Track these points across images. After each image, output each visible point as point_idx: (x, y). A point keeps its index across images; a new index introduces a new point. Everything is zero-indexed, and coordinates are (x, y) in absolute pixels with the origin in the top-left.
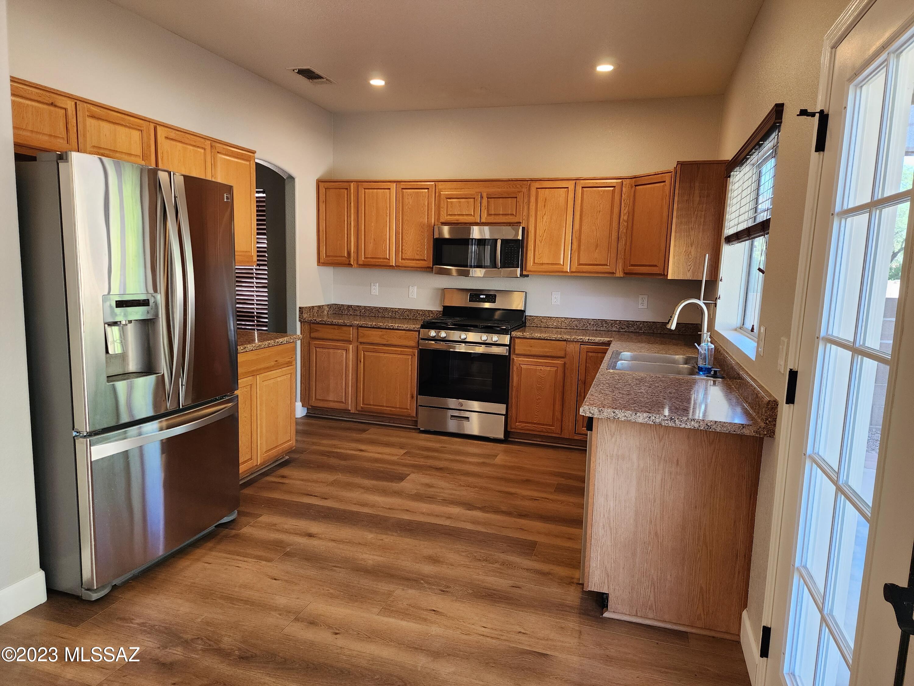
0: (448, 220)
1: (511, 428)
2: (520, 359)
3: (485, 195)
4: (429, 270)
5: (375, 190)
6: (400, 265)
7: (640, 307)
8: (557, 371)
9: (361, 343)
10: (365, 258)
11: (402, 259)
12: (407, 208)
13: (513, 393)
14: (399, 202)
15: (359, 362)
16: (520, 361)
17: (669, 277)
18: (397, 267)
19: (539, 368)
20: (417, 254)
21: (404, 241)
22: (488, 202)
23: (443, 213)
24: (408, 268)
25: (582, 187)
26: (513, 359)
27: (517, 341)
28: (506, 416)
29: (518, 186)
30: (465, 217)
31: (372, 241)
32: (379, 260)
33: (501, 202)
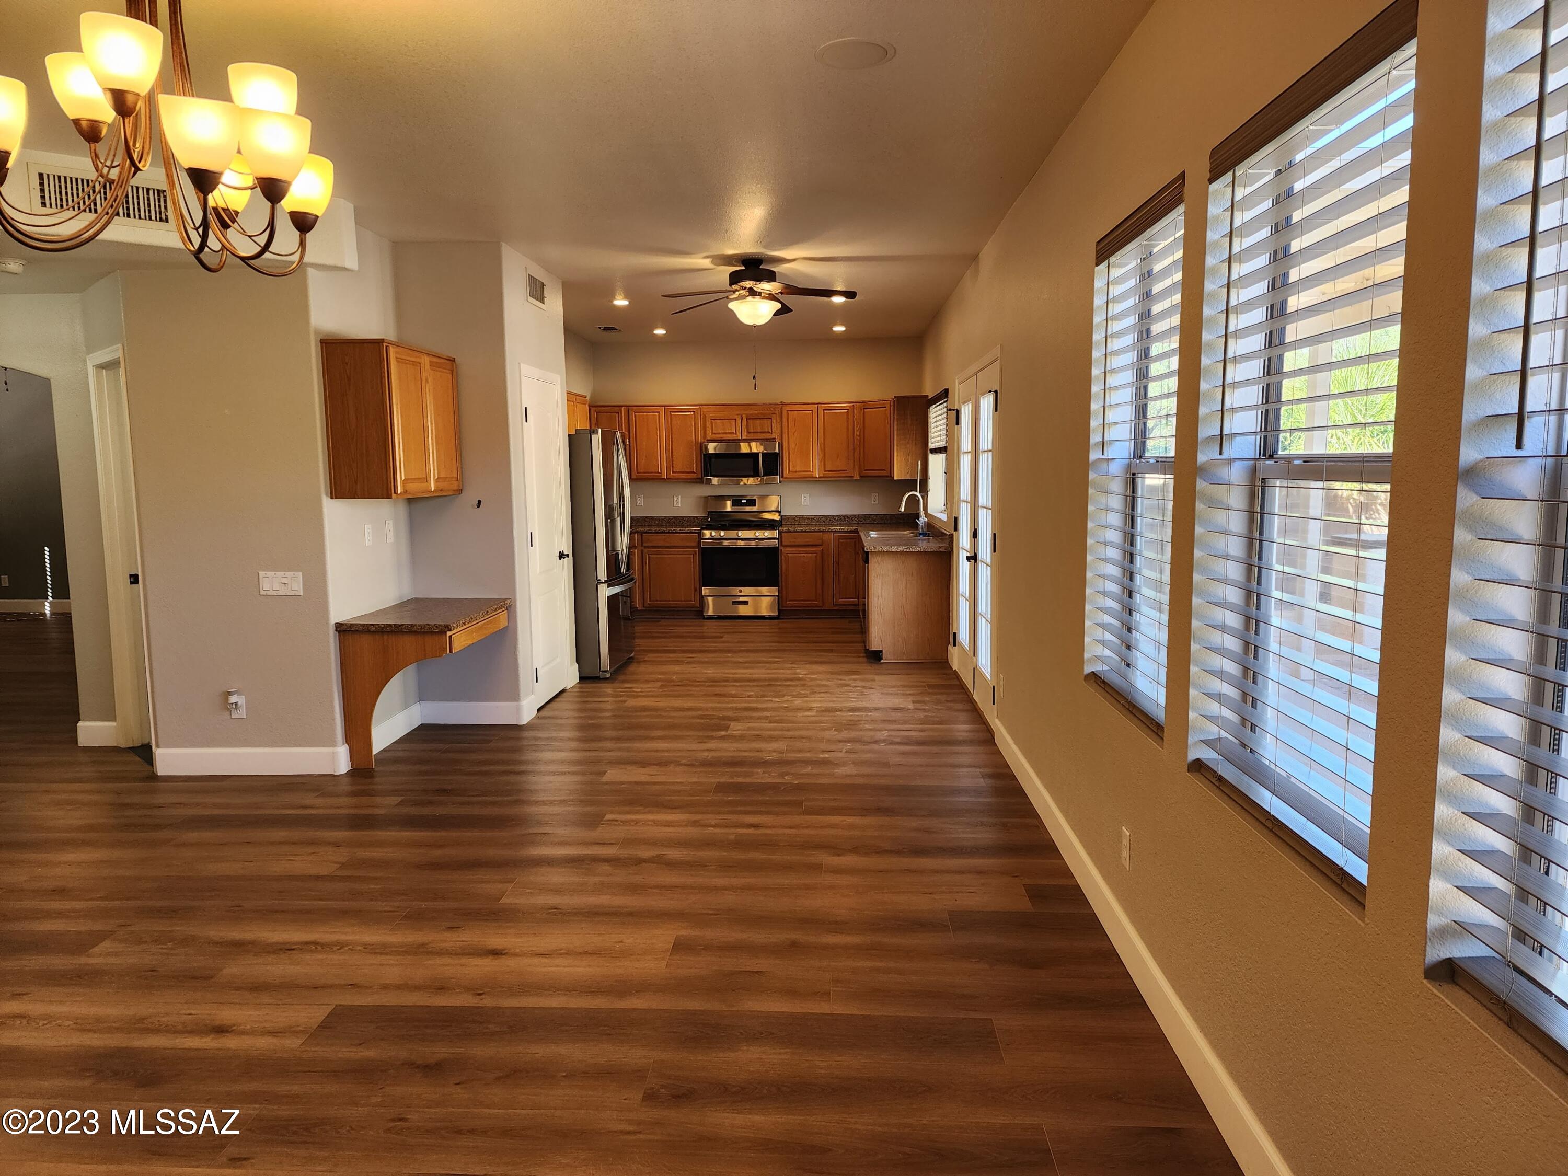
1: (783, 607)
3: (744, 417)
4: (700, 481)
5: (645, 414)
6: (672, 477)
7: (873, 503)
8: (816, 557)
9: (645, 547)
10: (637, 472)
11: (673, 472)
12: (675, 428)
13: (781, 579)
15: (644, 564)
17: (895, 478)
18: (669, 480)
19: (802, 555)
20: (687, 467)
22: (747, 422)
23: (709, 432)
24: (679, 480)
25: (824, 410)
26: (781, 550)
27: (783, 535)
28: (779, 596)
29: (772, 409)
30: (728, 435)
31: (644, 457)
32: (651, 474)
33: (758, 422)
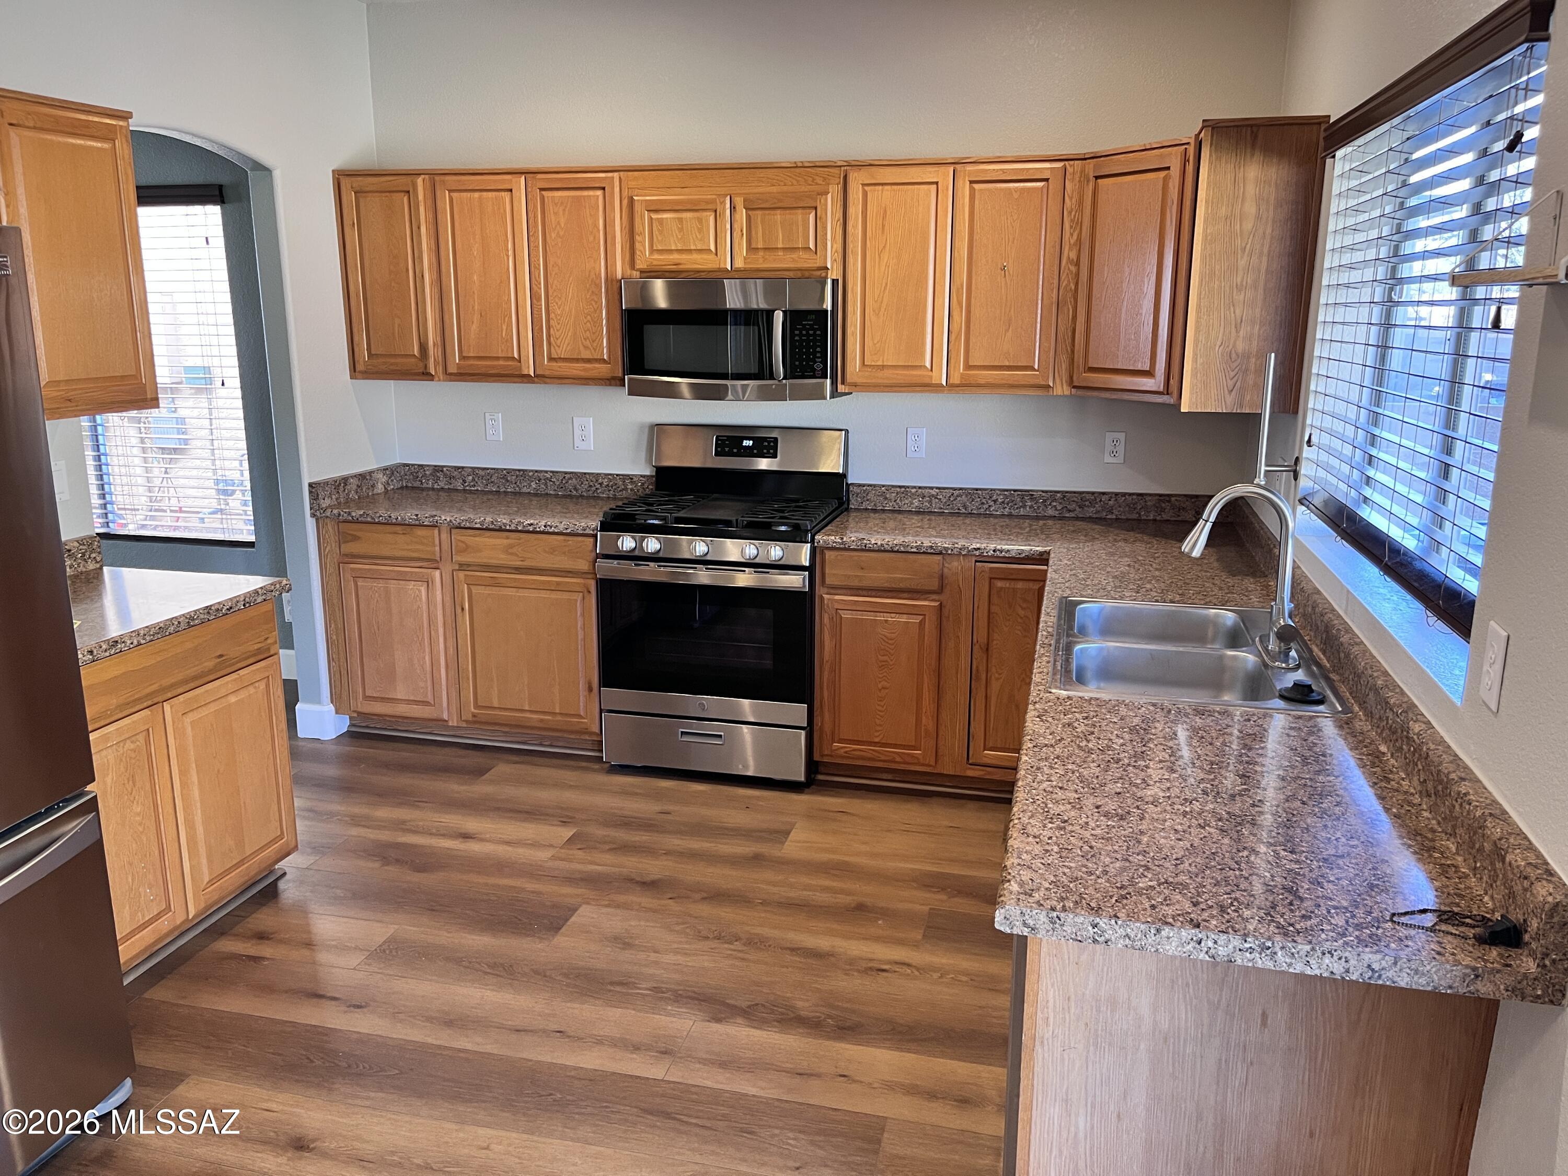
0: (655, 263)
1: (823, 756)
2: (837, 597)
3: (739, 201)
4: (614, 384)
5: (476, 195)
6: (547, 373)
7: (1108, 459)
8: (922, 623)
9: (460, 565)
10: (462, 358)
11: (551, 359)
12: (553, 235)
13: (823, 677)
14: (536, 222)
15: (459, 610)
16: (837, 601)
17: (1184, 409)
19: (880, 617)
20: (586, 347)
21: (552, 315)
22: (749, 218)
23: (643, 247)
24: (566, 381)
25: (971, 182)
26: (822, 598)
27: (829, 555)
28: (810, 729)
29: (819, 180)
30: (695, 256)
31: (476, 317)
32: (496, 363)
33: (778, 216)
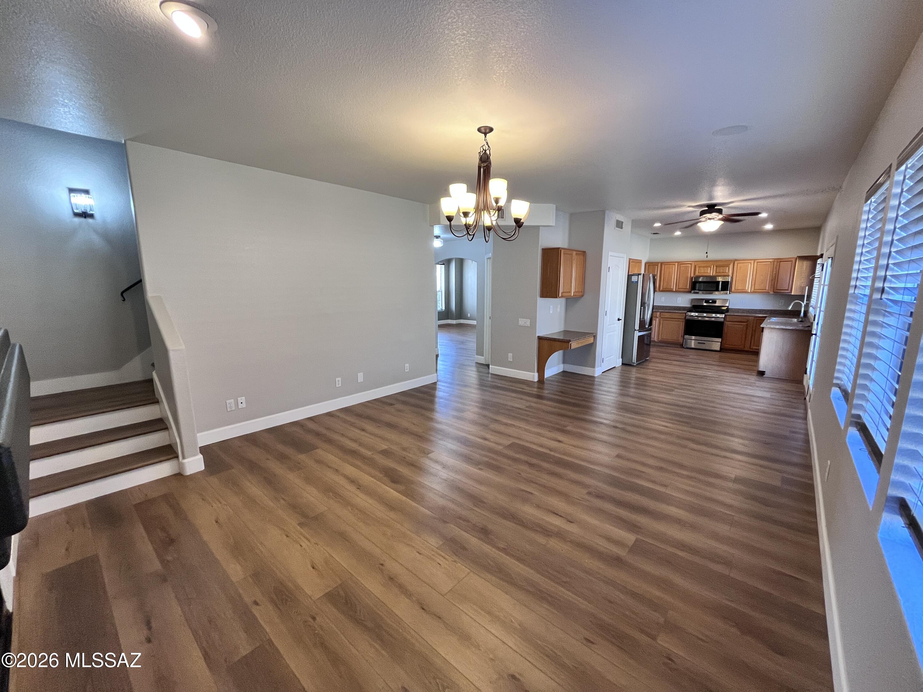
0: (699, 275)
1: (723, 347)
3: (715, 266)
4: (690, 292)
5: (669, 265)
7: (780, 304)
8: (743, 327)
9: (662, 318)
10: (663, 288)
11: (678, 289)
12: (681, 271)
13: (724, 335)
14: (678, 269)
15: (660, 324)
16: (728, 323)
17: (792, 294)
18: (676, 291)
19: (736, 326)
20: (685, 287)
21: (679, 282)
22: (716, 268)
24: (680, 292)
25: (757, 262)
26: (725, 323)
27: (728, 316)
28: (721, 342)
29: (729, 262)
31: (666, 282)
32: (668, 289)
33: (721, 267)
